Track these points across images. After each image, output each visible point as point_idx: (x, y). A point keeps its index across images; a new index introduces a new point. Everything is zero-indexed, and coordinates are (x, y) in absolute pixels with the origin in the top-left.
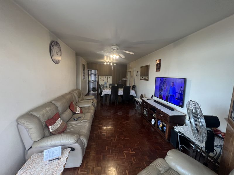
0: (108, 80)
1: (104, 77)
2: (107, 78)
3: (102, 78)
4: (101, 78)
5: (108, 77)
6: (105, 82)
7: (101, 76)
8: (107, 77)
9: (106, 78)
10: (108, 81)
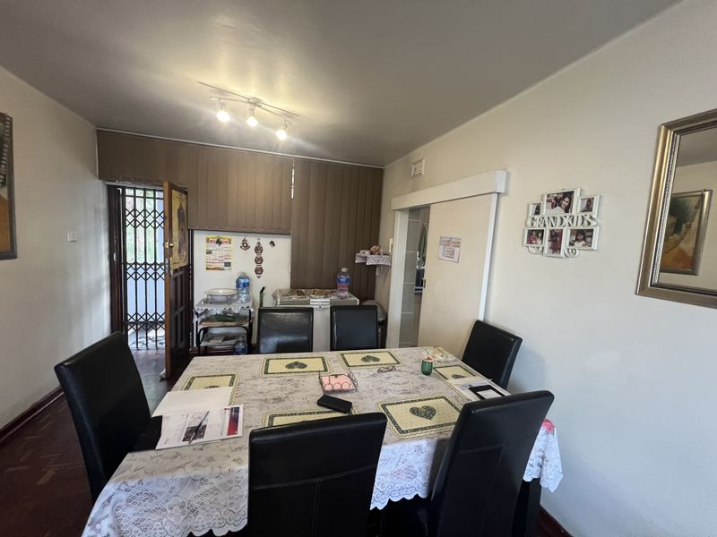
0: (259, 260)
1: (237, 240)
2: (259, 249)
3: (219, 252)
4: (214, 247)
5: (265, 242)
6: (244, 276)
7: (213, 236)
8: (252, 241)
9: (245, 246)
10: (259, 271)
